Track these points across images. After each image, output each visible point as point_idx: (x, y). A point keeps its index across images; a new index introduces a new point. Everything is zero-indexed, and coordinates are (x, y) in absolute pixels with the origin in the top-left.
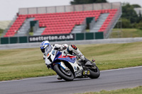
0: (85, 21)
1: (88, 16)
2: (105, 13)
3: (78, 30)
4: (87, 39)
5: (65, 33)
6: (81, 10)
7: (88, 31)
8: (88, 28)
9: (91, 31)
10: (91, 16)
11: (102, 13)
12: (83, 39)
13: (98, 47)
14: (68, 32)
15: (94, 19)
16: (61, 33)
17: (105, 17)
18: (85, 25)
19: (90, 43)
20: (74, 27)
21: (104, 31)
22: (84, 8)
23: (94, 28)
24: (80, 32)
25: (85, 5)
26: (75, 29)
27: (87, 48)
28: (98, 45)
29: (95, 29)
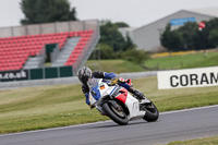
0: (43, 50)
1: (48, 42)
2: (74, 36)
3: (33, 64)
4: (47, 77)
5: (13, 68)
6: (37, 33)
7: (48, 65)
8: (48, 60)
9: (53, 65)
10: (52, 42)
11: (69, 37)
12: (41, 77)
13: (64, 90)
14: (18, 68)
15: (58, 47)
16: (8, 69)
17: (74, 42)
18: (44, 56)
19: (51, 83)
20: (27, 60)
21: (74, 65)
22: (41, 30)
23: (58, 61)
24: (36, 67)
25: (44, 26)
26: (29, 63)
27: (47, 91)
28: (64, 86)
29: (60, 61)
